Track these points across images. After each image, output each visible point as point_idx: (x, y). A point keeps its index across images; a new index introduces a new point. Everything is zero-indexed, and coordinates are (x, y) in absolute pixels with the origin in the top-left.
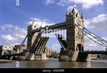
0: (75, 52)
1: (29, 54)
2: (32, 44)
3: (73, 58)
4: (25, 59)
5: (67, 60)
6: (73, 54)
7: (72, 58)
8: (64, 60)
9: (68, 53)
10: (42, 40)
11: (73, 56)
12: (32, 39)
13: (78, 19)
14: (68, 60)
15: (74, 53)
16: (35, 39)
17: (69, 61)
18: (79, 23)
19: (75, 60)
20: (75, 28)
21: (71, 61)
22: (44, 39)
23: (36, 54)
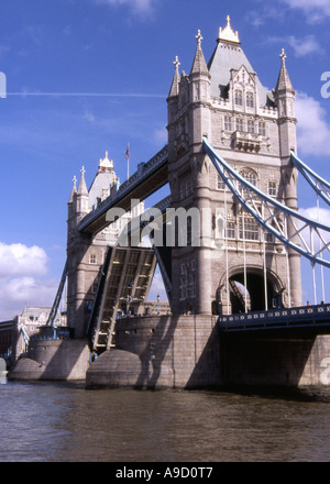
0: (183, 326)
1: (61, 346)
2: (83, 296)
3: (165, 369)
4: (37, 376)
5: (123, 381)
6: (170, 337)
7: (157, 368)
8: (104, 381)
9: (138, 334)
10: (110, 267)
11: (168, 353)
12: (82, 266)
13: (233, 112)
14: (134, 381)
15: (178, 332)
16: (97, 268)
17: (138, 387)
18: (238, 135)
19: (183, 378)
20: (200, 170)
21: (152, 388)
22: (126, 262)
23: (96, 344)
